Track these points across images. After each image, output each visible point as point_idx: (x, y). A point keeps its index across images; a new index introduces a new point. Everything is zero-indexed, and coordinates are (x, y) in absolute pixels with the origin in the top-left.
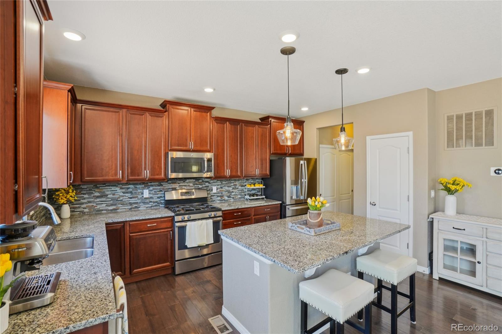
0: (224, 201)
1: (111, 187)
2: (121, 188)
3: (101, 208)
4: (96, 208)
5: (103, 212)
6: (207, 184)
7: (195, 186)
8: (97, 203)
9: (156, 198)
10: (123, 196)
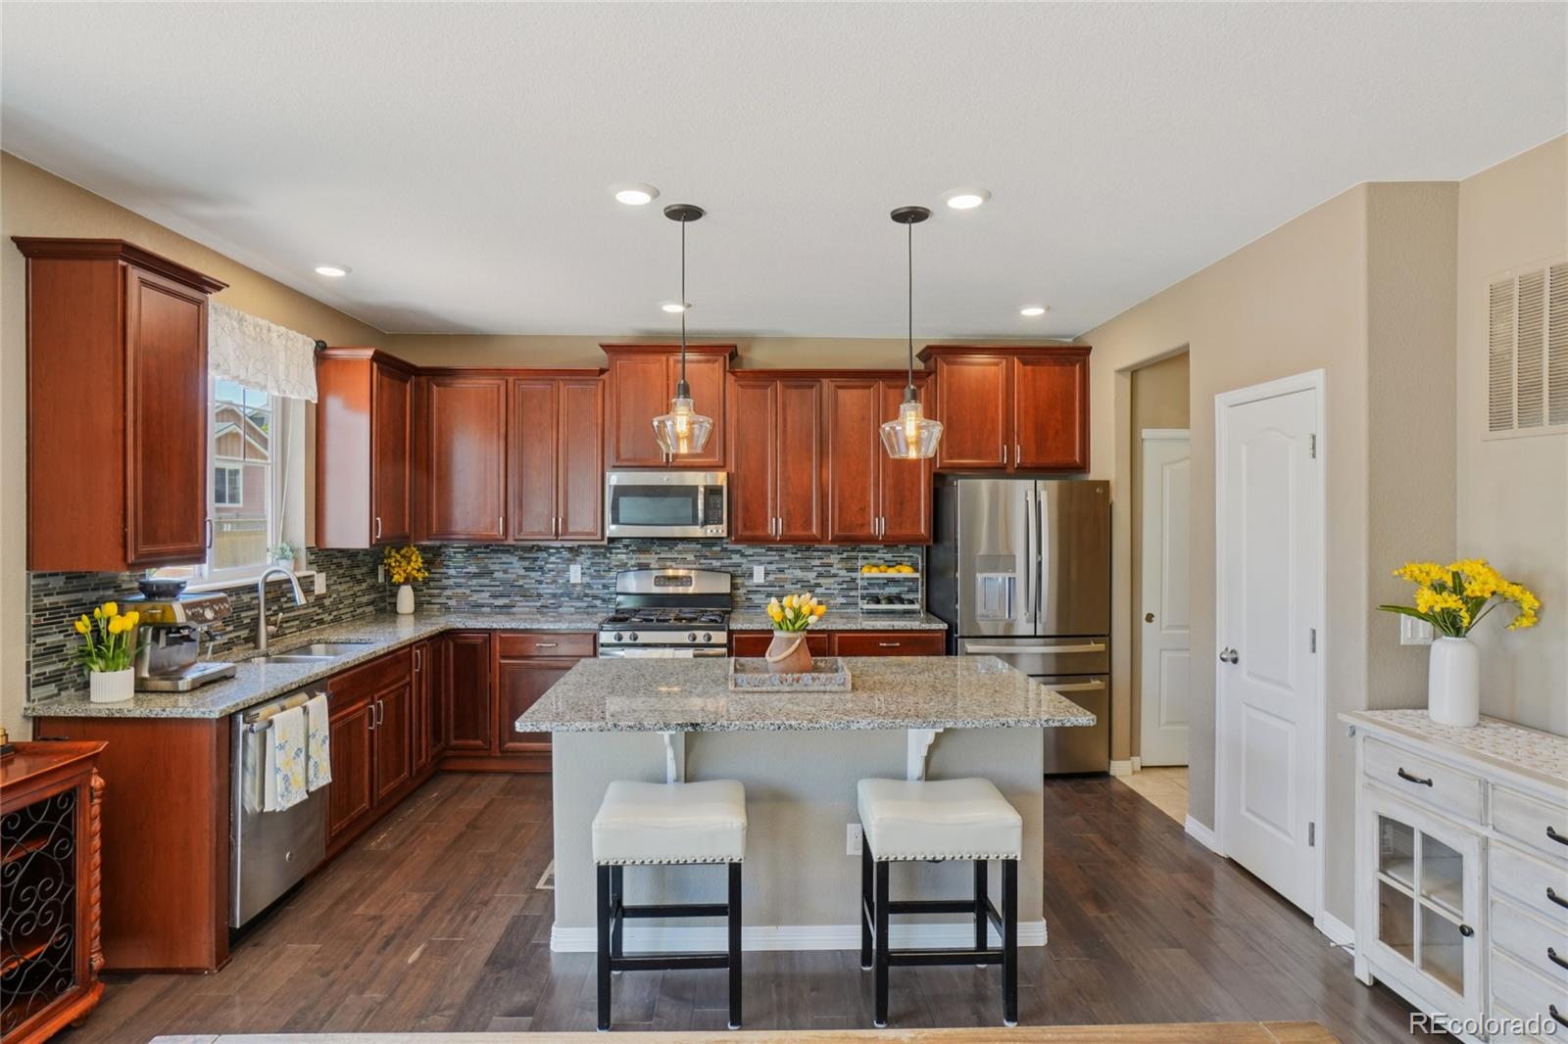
1: (500, 555)
2: (522, 558)
3: (479, 601)
4: (470, 599)
5: (484, 609)
6: (736, 558)
7: (702, 561)
8: (473, 588)
9: (600, 586)
10: (524, 577)
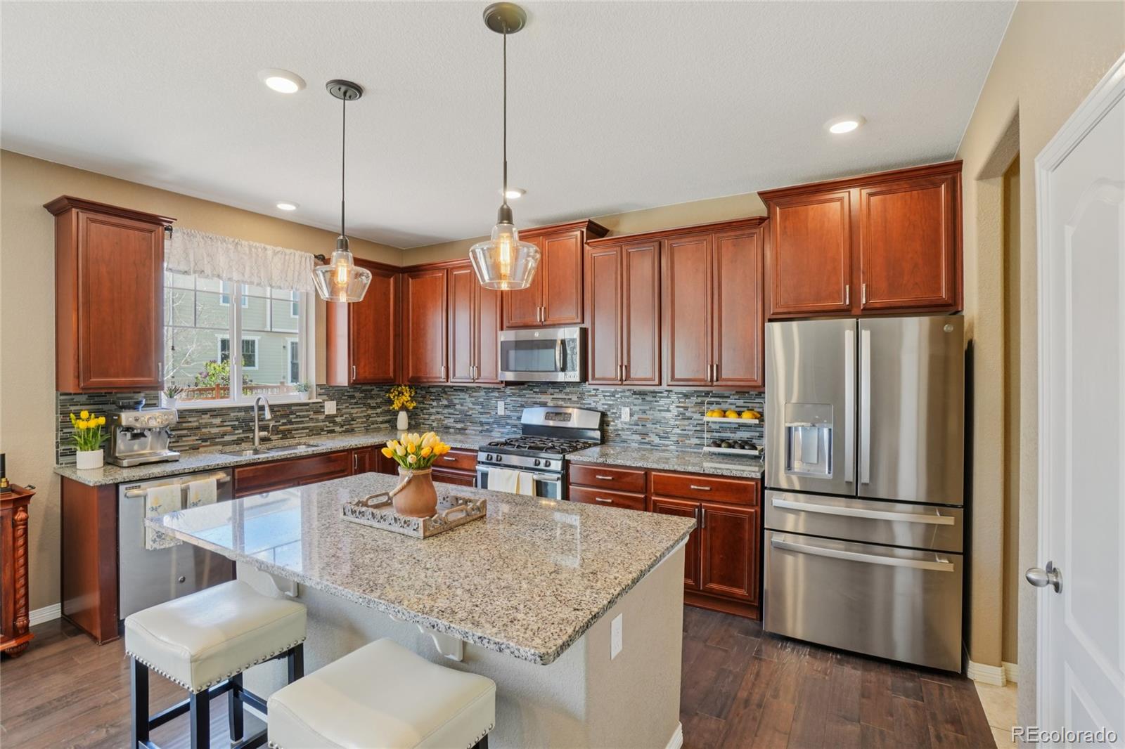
0: (649, 447)
3: (449, 424)
4: (444, 422)
6: (607, 400)
7: (583, 402)
9: (515, 418)
10: (472, 409)
